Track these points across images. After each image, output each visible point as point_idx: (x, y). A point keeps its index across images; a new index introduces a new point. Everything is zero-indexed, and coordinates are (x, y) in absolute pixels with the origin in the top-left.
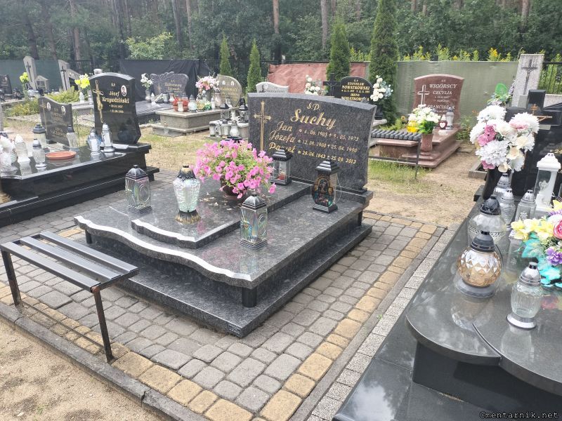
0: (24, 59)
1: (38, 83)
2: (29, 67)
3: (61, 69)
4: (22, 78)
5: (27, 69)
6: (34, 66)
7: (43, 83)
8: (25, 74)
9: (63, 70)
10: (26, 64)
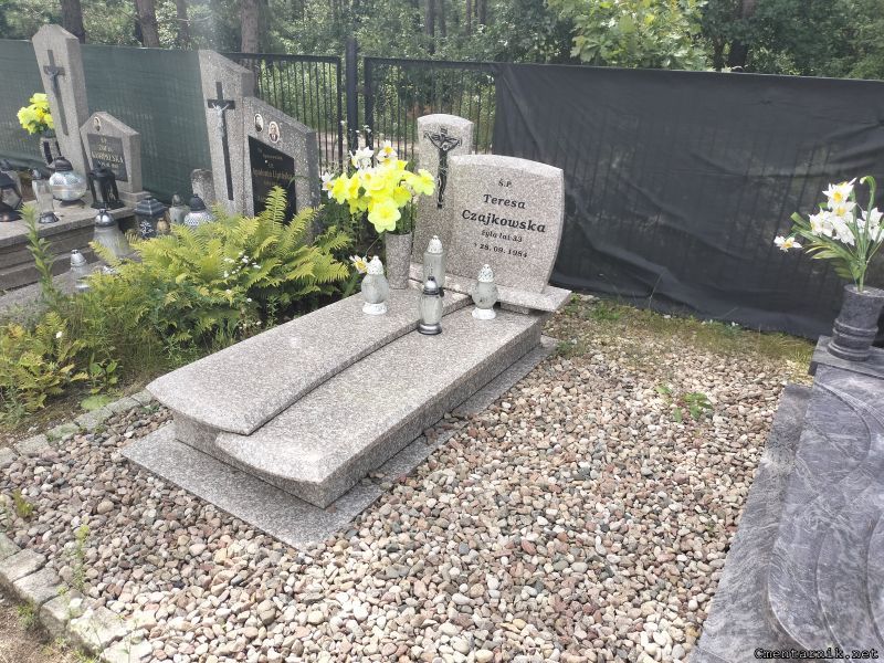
0: (35, 39)
1: (94, 139)
2: (57, 73)
3: (209, 92)
4: (26, 116)
5: (47, 81)
6: (80, 72)
7: (115, 141)
8: (40, 99)
9: (220, 102)
10: (42, 60)
